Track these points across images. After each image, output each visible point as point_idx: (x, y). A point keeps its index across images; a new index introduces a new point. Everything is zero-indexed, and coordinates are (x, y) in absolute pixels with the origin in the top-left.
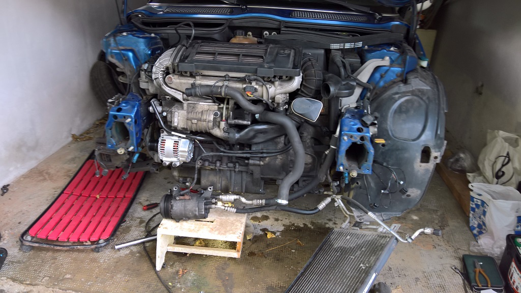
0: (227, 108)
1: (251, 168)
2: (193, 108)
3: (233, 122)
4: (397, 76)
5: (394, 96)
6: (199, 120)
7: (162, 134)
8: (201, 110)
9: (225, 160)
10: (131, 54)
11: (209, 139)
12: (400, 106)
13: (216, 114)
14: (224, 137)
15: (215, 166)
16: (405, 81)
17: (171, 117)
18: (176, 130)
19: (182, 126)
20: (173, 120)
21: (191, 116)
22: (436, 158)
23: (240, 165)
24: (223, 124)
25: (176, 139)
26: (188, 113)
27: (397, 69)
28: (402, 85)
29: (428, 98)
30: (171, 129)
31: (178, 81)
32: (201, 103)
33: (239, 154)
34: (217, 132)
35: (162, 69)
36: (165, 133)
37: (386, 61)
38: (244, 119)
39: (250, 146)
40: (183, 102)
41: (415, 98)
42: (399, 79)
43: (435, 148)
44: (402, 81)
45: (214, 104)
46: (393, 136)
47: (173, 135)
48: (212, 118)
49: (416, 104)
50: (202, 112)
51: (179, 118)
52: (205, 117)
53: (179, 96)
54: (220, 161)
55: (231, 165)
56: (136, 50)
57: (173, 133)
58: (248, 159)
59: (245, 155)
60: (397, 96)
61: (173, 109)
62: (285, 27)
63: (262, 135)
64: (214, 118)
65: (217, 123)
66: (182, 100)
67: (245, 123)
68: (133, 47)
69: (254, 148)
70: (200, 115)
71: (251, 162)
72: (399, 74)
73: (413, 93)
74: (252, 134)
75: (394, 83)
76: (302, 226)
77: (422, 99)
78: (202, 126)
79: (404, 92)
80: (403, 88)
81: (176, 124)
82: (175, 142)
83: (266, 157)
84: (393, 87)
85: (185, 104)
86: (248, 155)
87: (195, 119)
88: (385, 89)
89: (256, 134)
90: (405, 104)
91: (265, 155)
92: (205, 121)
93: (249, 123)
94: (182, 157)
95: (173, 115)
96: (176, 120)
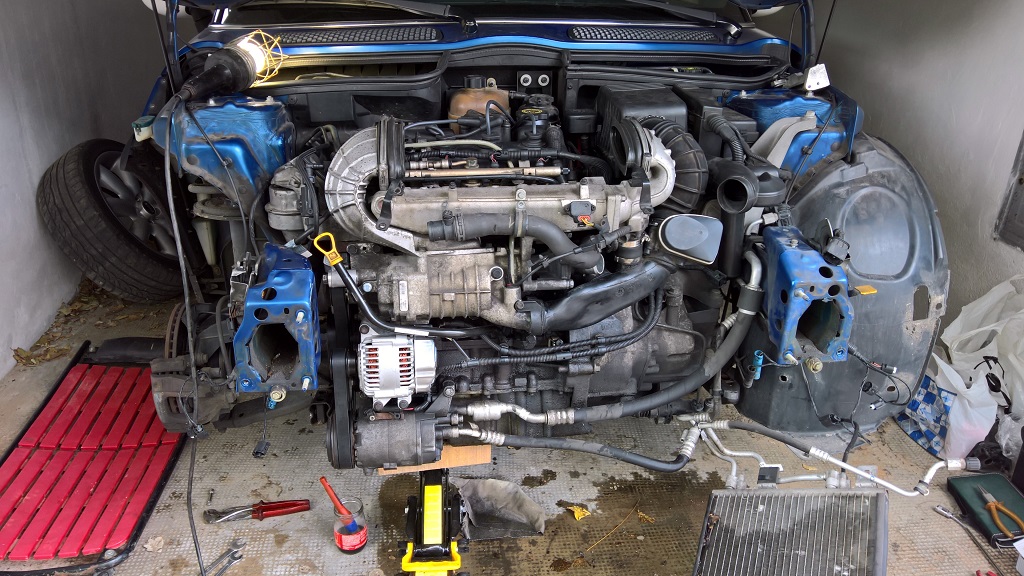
0: (518, 256)
1: (570, 381)
2: (441, 265)
3: (534, 286)
4: (833, 149)
5: (836, 191)
6: (461, 291)
7: (363, 337)
8: (459, 268)
9: (505, 372)
10: (238, 151)
11: (475, 331)
12: (855, 213)
13: (494, 274)
14: (517, 324)
15: (483, 388)
16: (851, 159)
17: (391, 293)
18: (403, 321)
19: (419, 312)
20: (395, 299)
21: (436, 284)
22: (939, 306)
23: (539, 378)
24: (513, 294)
25: (403, 342)
26: (430, 278)
27: (832, 135)
28: (846, 166)
29: (903, 188)
30: (390, 321)
31: (404, 206)
32: (457, 252)
33: (544, 356)
34: (502, 315)
35: (362, 183)
36: (372, 332)
37: (810, 122)
38: (559, 278)
39: (564, 336)
40: (417, 254)
41: (880, 189)
42: (838, 155)
43: (934, 288)
44: (844, 159)
45: (484, 250)
46: (855, 272)
47: (394, 335)
48: (487, 282)
49: (885, 203)
50: (463, 271)
51: (410, 293)
52: (471, 284)
53: (406, 242)
54: (490, 375)
55: (521, 381)
56: (248, 138)
57: (398, 330)
58: (565, 363)
59: (560, 357)
60: (842, 191)
61: (389, 271)
62: (573, 62)
63: (598, 307)
64: (493, 283)
65: (498, 293)
66: (414, 251)
67: (564, 284)
68: (241, 133)
69: (574, 336)
70: (459, 281)
71: (573, 368)
72: (836, 144)
73: (870, 180)
74: (577, 307)
75: (828, 165)
76: (631, 478)
77: (894, 192)
78: (466, 305)
79: (853, 181)
80: (851, 173)
81: (404, 309)
82: (400, 349)
83: (603, 354)
84: (828, 174)
85: (422, 262)
86: (568, 355)
87: (449, 291)
88: (813, 179)
89: (586, 306)
90: (864, 205)
91: (604, 350)
92: (474, 291)
93: (572, 283)
94: (420, 384)
95: (395, 288)
96: (404, 298)
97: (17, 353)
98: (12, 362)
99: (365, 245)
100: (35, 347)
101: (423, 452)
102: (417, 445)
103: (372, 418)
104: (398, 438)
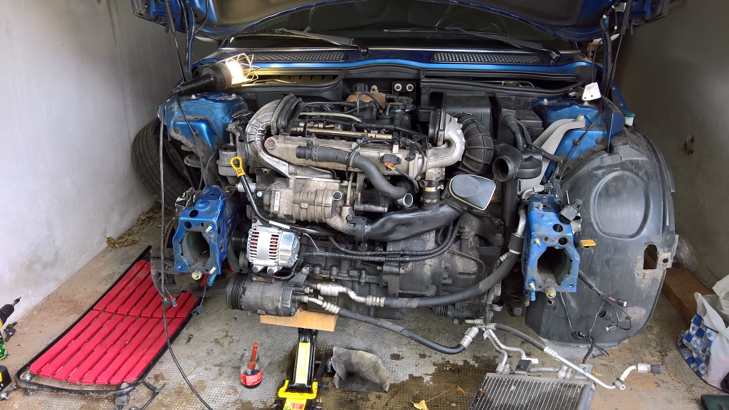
0: (353, 188)
1: (385, 278)
2: (304, 185)
3: (361, 207)
4: (597, 142)
5: (595, 172)
6: (312, 203)
7: (253, 225)
8: (314, 189)
9: (345, 265)
11: (324, 233)
12: (607, 187)
13: (336, 196)
14: (347, 230)
15: (330, 274)
16: (610, 150)
17: (270, 198)
18: (275, 218)
19: (285, 213)
20: (272, 202)
21: (298, 197)
22: (665, 261)
23: (368, 273)
24: (346, 211)
25: (275, 231)
26: (295, 192)
27: (597, 133)
28: (606, 155)
29: (646, 173)
30: (268, 216)
31: (283, 145)
32: (314, 179)
33: (368, 256)
34: (338, 223)
35: (261, 129)
36: (259, 222)
37: (581, 122)
38: (378, 205)
39: (384, 245)
40: (289, 176)
41: (627, 173)
42: (601, 147)
43: (663, 247)
44: (606, 150)
45: (333, 180)
46: (601, 231)
47: (271, 226)
48: (330, 200)
49: (630, 183)
50: (316, 191)
51: (281, 200)
52: (320, 200)
53: (283, 168)
54: (336, 266)
55: (355, 273)
56: (211, 119)
57: (271, 222)
58: (381, 264)
59: (377, 259)
60: (600, 172)
61: (273, 187)
62: (427, 77)
63: (404, 228)
64: (334, 202)
65: (338, 209)
66: (287, 175)
67: (380, 209)
68: (207, 116)
69: (390, 248)
70: (313, 197)
71: (386, 268)
72: (600, 140)
73: (623, 166)
74: (389, 226)
75: (593, 153)
76: (461, 363)
77: (638, 175)
78: (315, 213)
79: (610, 166)
80: (608, 159)
81: (276, 209)
82: (273, 236)
83: (408, 262)
84: (592, 159)
85: (292, 181)
86: (383, 259)
87: (305, 202)
88: (581, 162)
89: (395, 226)
90: (614, 184)
91: (407, 259)
92: (320, 205)
93: (386, 209)
94: (281, 259)
95: (273, 195)
96: (277, 203)
97: (109, 240)
98: (105, 245)
99: (266, 170)
100: (121, 238)
101: (282, 307)
102: (279, 301)
103: (254, 279)
104: (268, 295)
